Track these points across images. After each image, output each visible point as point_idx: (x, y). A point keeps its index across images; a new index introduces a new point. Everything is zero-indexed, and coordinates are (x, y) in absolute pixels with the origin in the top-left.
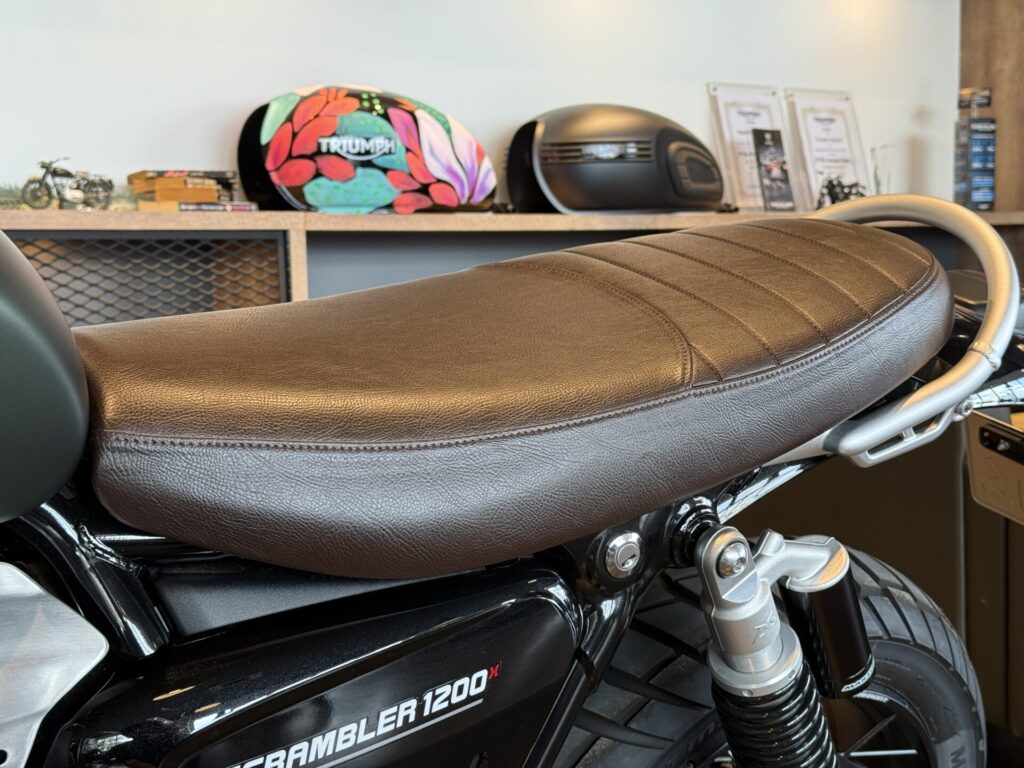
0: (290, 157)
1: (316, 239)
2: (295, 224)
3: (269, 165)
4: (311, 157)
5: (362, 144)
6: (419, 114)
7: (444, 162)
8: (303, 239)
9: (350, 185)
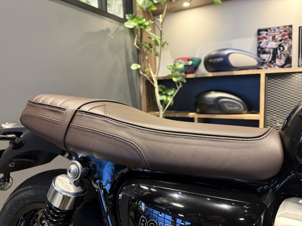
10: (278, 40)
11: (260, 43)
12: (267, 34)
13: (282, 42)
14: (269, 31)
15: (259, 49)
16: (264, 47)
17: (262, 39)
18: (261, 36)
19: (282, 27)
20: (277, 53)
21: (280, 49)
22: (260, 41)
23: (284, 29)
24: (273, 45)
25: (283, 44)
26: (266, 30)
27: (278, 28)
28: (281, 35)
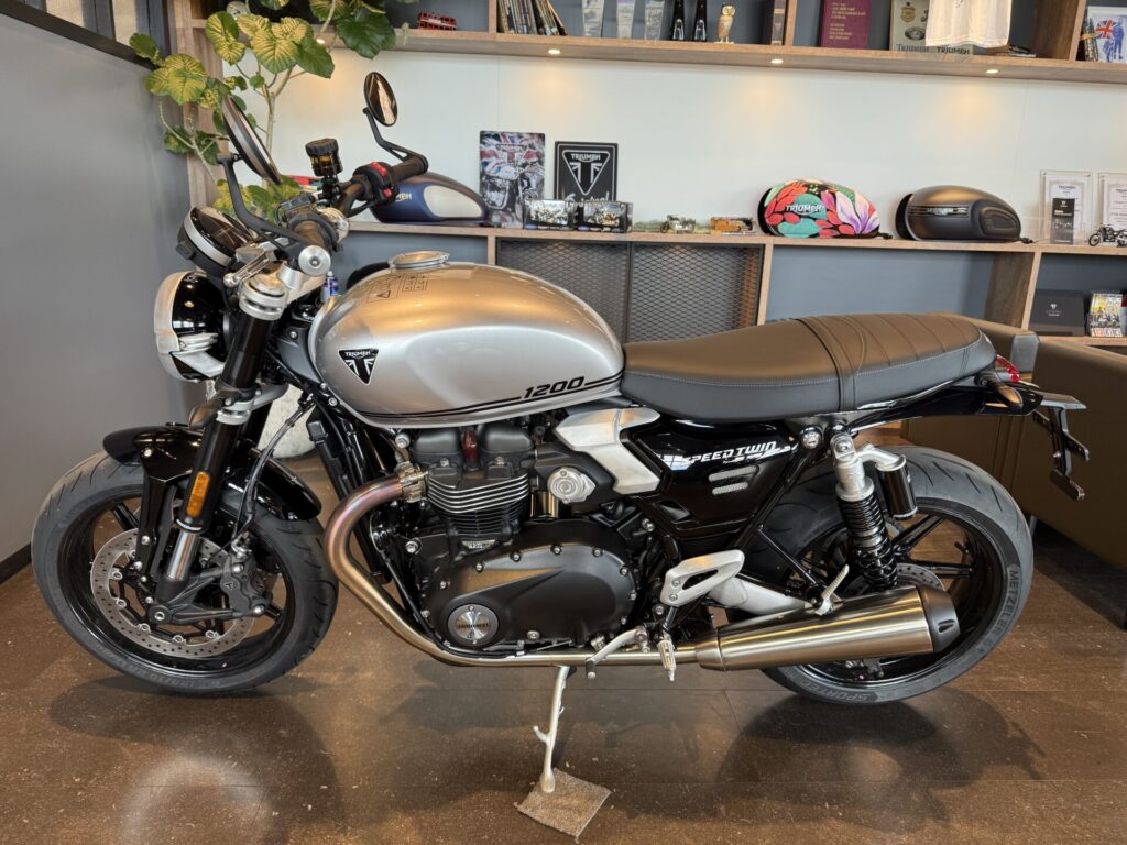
0: (774, 213)
1: (776, 247)
2: (769, 241)
3: (766, 215)
4: (782, 213)
5: (805, 207)
6: (838, 194)
7: (848, 214)
8: (772, 247)
9: (797, 226)
10: (520, 163)
11: (486, 164)
12: (498, 147)
13: (527, 168)
14: (502, 138)
15: (484, 179)
16: (491, 174)
17: (488, 156)
18: (487, 149)
19: (526, 136)
20: (518, 193)
21: (523, 184)
22: (485, 160)
23: (530, 142)
24: (509, 173)
25: (528, 175)
26: (496, 137)
27: (520, 136)
28: (524, 153)
